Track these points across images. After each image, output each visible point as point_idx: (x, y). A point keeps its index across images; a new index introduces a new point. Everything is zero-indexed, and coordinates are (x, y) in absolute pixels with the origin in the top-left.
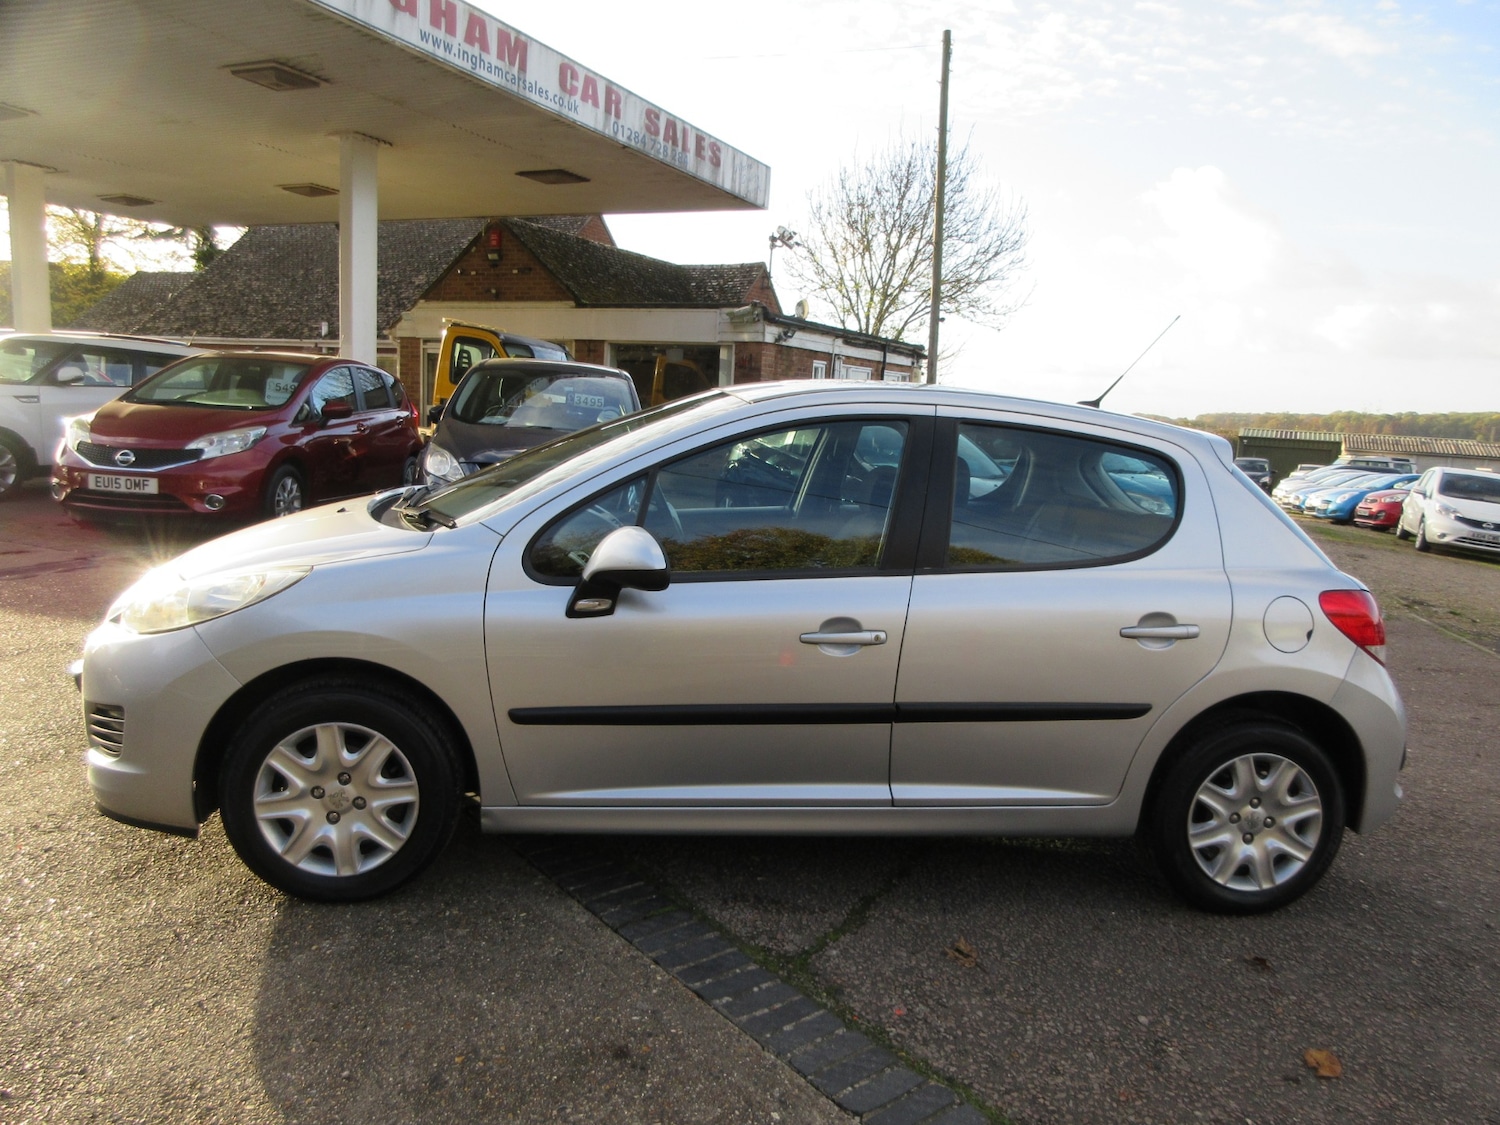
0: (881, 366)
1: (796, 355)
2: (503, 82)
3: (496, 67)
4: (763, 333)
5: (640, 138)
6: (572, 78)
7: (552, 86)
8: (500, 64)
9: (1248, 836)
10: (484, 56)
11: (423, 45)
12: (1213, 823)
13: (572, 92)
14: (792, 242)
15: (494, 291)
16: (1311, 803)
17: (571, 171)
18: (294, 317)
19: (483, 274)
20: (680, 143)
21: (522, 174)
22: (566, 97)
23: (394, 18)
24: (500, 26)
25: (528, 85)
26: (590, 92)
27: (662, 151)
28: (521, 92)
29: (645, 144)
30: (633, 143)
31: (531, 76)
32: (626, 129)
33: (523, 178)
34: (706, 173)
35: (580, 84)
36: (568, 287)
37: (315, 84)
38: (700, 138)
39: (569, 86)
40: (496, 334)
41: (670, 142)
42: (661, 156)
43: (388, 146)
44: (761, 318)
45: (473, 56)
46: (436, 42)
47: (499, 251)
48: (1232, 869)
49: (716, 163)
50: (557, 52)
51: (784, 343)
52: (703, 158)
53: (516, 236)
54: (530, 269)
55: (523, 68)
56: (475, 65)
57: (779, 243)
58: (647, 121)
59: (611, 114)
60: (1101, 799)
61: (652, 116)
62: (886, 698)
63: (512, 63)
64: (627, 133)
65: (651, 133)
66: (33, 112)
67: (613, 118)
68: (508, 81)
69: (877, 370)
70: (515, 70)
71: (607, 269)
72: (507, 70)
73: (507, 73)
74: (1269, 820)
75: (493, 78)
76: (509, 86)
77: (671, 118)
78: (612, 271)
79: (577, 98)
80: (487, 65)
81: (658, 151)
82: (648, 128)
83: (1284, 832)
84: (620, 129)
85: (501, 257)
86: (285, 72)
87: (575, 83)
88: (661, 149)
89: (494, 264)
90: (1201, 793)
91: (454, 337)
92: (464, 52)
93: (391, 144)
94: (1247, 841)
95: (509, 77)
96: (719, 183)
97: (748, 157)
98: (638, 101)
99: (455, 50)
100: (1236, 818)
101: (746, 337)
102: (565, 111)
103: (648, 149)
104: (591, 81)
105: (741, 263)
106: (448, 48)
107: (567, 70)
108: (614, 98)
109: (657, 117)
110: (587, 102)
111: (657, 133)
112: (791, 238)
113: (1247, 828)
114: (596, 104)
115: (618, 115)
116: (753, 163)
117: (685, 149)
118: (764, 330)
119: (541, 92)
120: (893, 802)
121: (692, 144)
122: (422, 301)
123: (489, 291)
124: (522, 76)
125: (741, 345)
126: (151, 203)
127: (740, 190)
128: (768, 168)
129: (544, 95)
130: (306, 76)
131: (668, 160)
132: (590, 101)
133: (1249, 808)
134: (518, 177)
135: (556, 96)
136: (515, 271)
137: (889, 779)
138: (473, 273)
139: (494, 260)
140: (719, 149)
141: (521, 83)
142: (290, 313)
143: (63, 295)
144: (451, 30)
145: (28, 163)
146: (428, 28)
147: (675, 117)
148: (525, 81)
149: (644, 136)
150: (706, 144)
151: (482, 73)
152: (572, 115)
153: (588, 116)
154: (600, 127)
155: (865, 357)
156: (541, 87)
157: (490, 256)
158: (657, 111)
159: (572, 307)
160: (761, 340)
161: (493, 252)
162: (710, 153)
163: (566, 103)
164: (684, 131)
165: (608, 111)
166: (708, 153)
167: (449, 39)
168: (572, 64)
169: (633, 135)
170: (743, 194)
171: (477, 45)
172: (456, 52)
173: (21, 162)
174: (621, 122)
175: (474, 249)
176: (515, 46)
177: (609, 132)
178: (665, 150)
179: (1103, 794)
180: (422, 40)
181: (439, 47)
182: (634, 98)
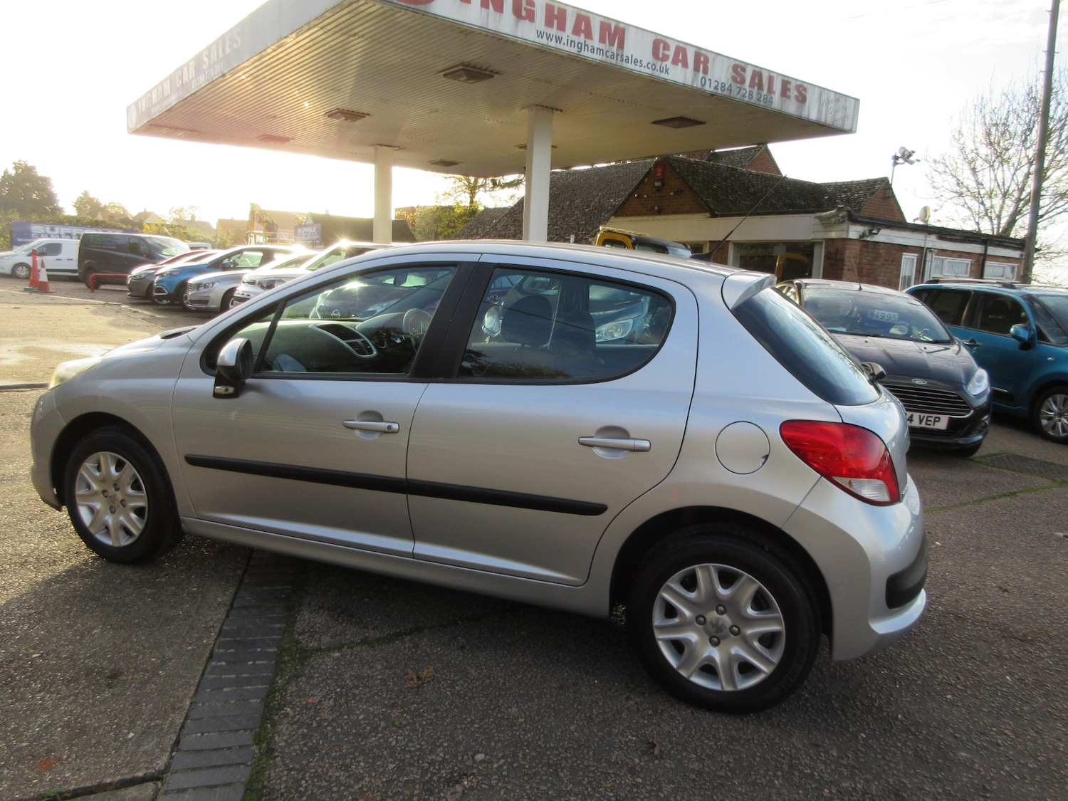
0: (982, 258)
1: (883, 248)
2: (604, 58)
3: (597, 49)
4: (848, 232)
5: (726, 87)
6: (664, 49)
7: (647, 57)
8: (601, 46)
9: (715, 640)
10: (589, 42)
11: (539, 40)
12: (676, 620)
13: (665, 58)
14: (912, 159)
15: (656, 208)
16: (776, 620)
17: (688, 117)
18: (558, 233)
19: (651, 197)
20: (766, 87)
21: (656, 123)
22: (658, 64)
23: (517, 25)
24: (602, 19)
25: (625, 58)
26: (680, 58)
27: (747, 95)
28: (619, 63)
29: (731, 91)
30: (719, 91)
31: (628, 51)
32: (713, 82)
33: (656, 126)
34: (791, 108)
35: (671, 53)
36: (706, 203)
37: (492, 77)
38: (786, 83)
39: (661, 56)
40: (630, 237)
41: (756, 88)
42: (747, 99)
43: (559, 112)
44: (846, 219)
45: (578, 43)
46: (549, 37)
47: (662, 180)
48: (696, 665)
49: (802, 99)
50: (650, 32)
51: (869, 239)
52: (789, 97)
53: (674, 169)
54: (682, 191)
55: (621, 46)
56: (581, 48)
57: (901, 161)
58: (733, 74)
59: (699, 71)
60: (573, 581)
61: (739, 69)
62: (400, 474)
63: (612, 44)
64: (714, 84)
65: (737, 82)
66: (368, 114)
67: (701, 74)
68: (608, 57)
69: (977, 261)
70: (615, 49)
71: (748, 188)
72: (608, 49)
73: (607, 51)
74: (735, 628)
75: (597, 57)
76: (609, 60)
77: (757, 69)
78: (752, 190)
79: (669, 63)
80: (590, 48)
81: (744, 96)
82: (734, 79)
83: (746, 642)
84: (708, 83)
85: (663, 184)
86: (469, 71)
87: (667, 53)
88: (747, 93)
89: (659, 189)
90: (664, 591)
91: (603, 239)
92: (571, 41)
93: (561, 111)
94: (715, 644)
95: (609, 54)
96: (805, 115)
97: (836, 93)
98: (725, 59)
99: (564, 40)
100: (700, 620)
101: (833, 235)
102: (657, 73)
103: (734, 94)
104: (681, 50)
105: (868, 178)
106: (559, 40)
107: (659, 44)
108: (702, 59)
109: (744, 70)
110: (677, 64)
111: (743, 81)
112: (910, 155)
113: (713, 631)
114: (685, 65)
115: (706, 71)
116: (840, 97)
117: (770, 90)
118: (848, 228)
119: (636, 61)
120: (413, 555)
121: (777, 87)
122: (613, 217)
123: (653, 208)
124: (620, 53)
125: (830, 241)
126: (457, 164)
127: (827, 118)
128: (857, 100)
129: (639, 64)
130: (484, 72)
131: (754, 101)
132: (680, 64)
133: (714, 614)
134: (654, 125)
135: (649, 63)
136: (672, 194)
137: (414, 537)
138: (645, 196)
139: (659, 187)
140: (805, 89)
141: (619, 57)
142: (556, 229)
143: (453, 225)
144: (562, 27)
145: (384, 146)
146: (543, 28)
147: (761, 68)
148: (622, 55)
149: (730, 86)
150: (792, 86)
151: (586, 54)
152: (663, 75)
153: (678, 75)
154: (689, 82)
155: (963, 250)
156: (637, 56)
157: (656, 184)
158: (743, 65)
159: (708, 218)
160: (844, 236)
161: (658, 180)
162: (796, 93)
163: (658, 68)
164: (771, 79)
165: (696, 69)
166: (793, 93)
167: (560, 34)
168: (664, 39)
169: (720, 86)
170: (829, 121)
171: (582, 36)
172: (566, 42)
173: (381, 145)
174: (708, 77)
175: (646, 180)
176: (615, 33)
177: (697, 84)
178: (751, 94)
179: (575, 576)
180: (538, 36)
181: (551, 40)
182: (721, 58)
